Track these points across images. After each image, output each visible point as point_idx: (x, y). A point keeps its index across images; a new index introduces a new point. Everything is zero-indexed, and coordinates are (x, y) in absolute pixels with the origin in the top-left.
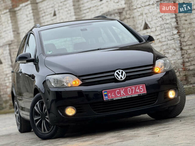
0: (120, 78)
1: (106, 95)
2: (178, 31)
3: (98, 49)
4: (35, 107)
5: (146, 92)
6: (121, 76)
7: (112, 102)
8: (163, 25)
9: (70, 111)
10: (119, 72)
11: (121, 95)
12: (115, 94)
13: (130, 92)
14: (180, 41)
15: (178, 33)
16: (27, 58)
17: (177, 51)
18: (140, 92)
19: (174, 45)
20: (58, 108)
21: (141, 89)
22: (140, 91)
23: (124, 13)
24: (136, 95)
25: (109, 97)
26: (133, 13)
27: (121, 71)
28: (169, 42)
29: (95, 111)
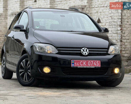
0: (84, 53)
1: (73, 63)
2: (121, 28)
3: (71, 31)
4: (22, 63)
5: (100, 66)
6: (85, 52)
7: (77, 69)
8: (112, 22)
9: (47, 70)
10: (84, 49)
11: (83, 65)
12: (79, 64)
13: (89, 64)
14: (121, 35)
15: (121, 29)
16: (20, 28)
17: (118, 42)
18: (96, 66)
19: (116, 37)
20: (39, 66)
21: (97, 63)
22: (96, 64)
23: (85, 9)
24: (93, 67)
25: (75, 65)
26: (92, 10)
27: (86, 49)
28: (113, 35)
29: (63, 72)
